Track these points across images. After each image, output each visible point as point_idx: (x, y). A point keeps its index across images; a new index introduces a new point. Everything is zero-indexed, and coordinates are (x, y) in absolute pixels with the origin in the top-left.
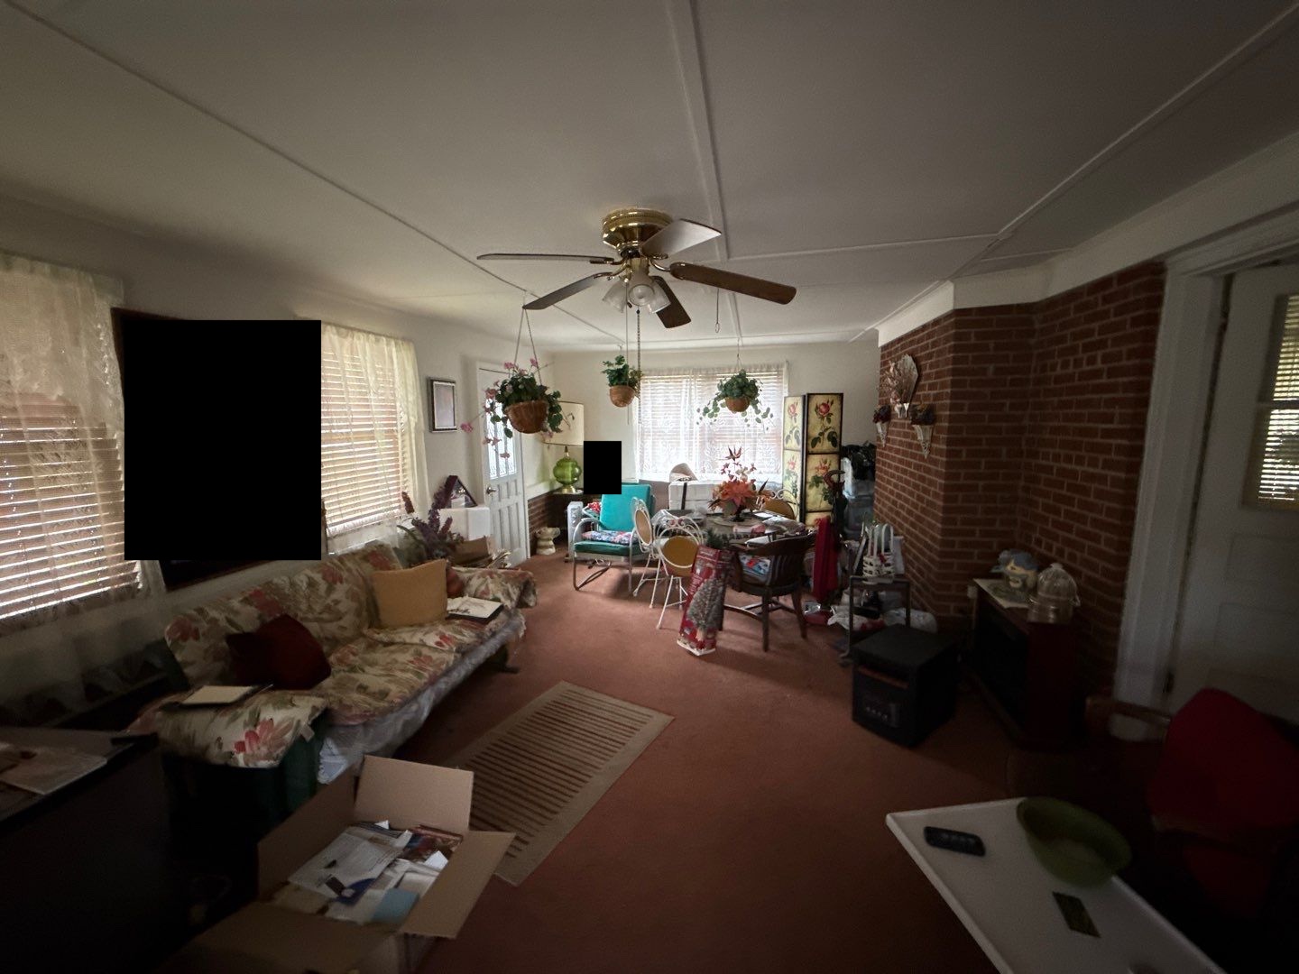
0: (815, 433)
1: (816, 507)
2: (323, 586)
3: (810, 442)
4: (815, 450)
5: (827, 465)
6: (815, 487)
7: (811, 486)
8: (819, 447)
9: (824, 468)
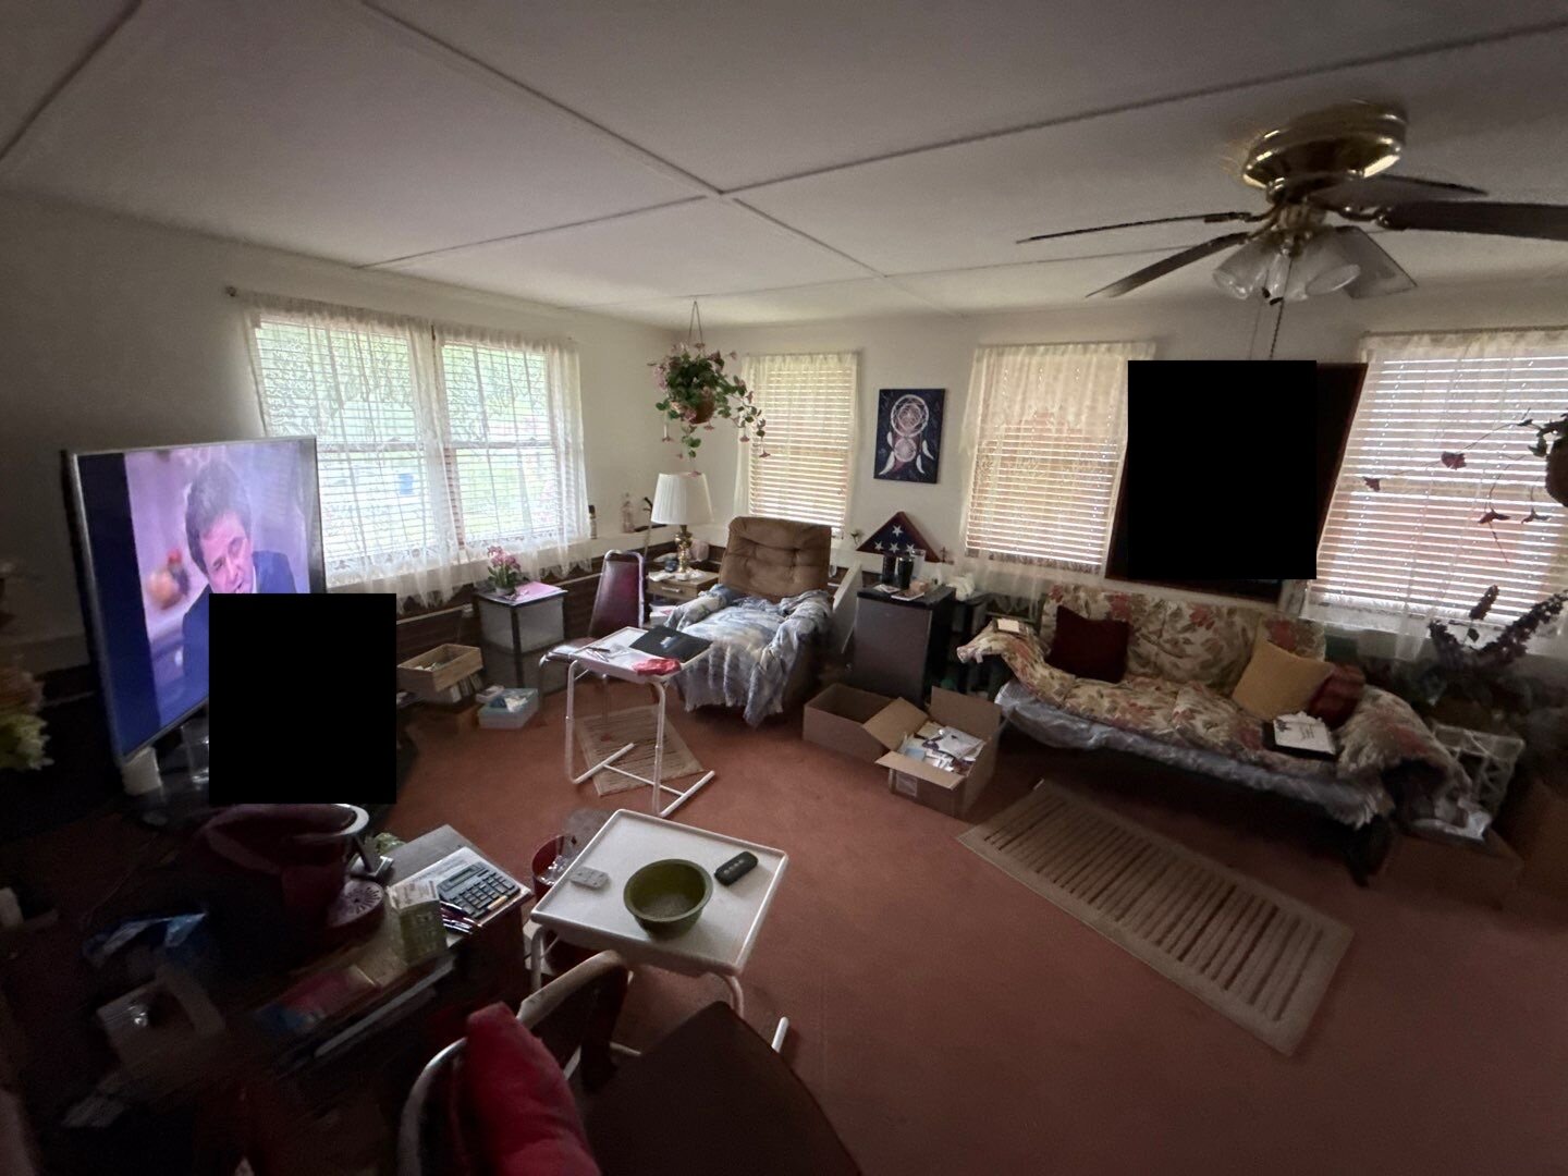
2: (1186, 621)
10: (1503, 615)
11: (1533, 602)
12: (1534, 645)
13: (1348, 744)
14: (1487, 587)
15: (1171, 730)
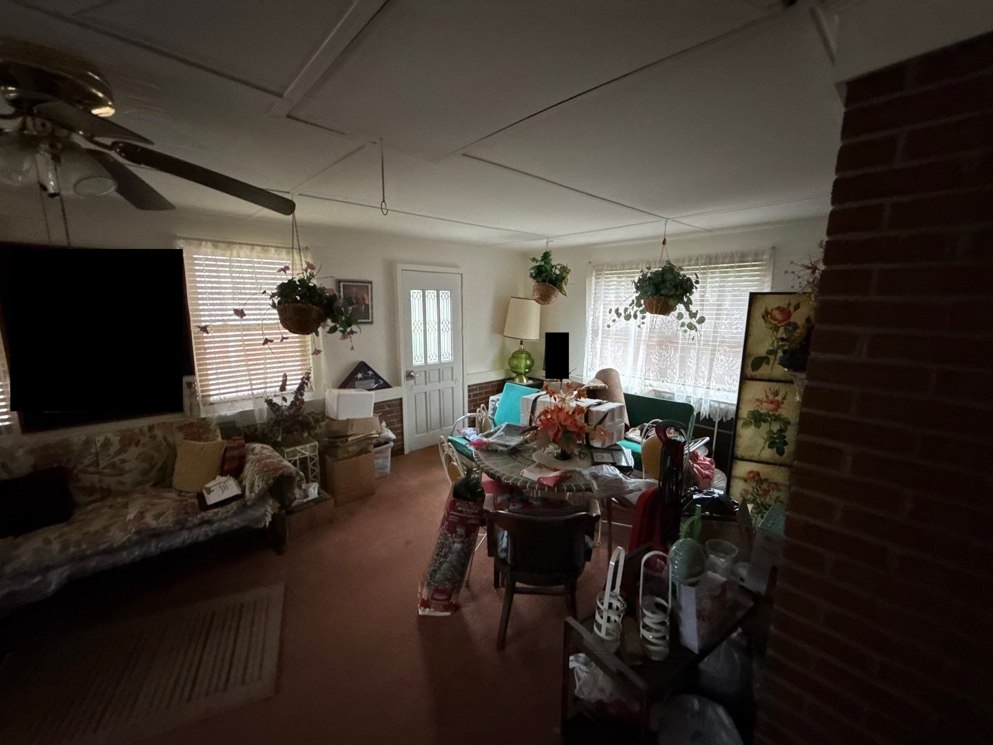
0: (761, 350)
1: (755, 454)
2: (116, 447)
3: (749, 362)
4: (758, 373)
5: (779, 398)
6: (753, 427)
7: (746, 424)
8: (765, 370)
9: (772, 402)
10: (292, 387)
11: (301, 377)
12: (307, 397)
13: (247, 483)
14: (282, 374)
15: (129, 535)
